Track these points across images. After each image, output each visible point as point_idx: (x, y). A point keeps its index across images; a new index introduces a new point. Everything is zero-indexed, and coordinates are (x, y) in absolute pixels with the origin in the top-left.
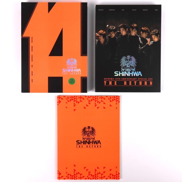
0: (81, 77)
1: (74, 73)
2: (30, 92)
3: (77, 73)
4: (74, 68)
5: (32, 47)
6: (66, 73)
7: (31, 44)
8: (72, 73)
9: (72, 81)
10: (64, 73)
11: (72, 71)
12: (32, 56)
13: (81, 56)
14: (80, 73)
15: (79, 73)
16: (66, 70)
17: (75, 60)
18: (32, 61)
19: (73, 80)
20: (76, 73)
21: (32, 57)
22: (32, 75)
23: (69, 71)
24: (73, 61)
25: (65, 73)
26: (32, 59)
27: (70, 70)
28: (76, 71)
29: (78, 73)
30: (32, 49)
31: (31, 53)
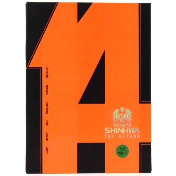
0: (140, 143)
1: (126, 136)
2: (42, 173)
3: (131, 136)
4: (127, 127)
5: (47, 86)
6: (111, 136)
7: (45, 82)
8: (122, 136)
9: (122, 151)
10: (107, 136)
11: (122, 132)
12: (47, 103)
13: (140, 103)
14: (137, 136)
15: (135, 136)
16: (112, 130)
17: (128, 112)
18: (47, 113)
19: (124, 149)
20: (129, 136)
21: (47, 106)
22: (47, 140)
23: (116, 131)
24: (125, 112)
25: (109, 136)
26: (47, 109)
27: (119, 129)
28: (130, 132)
29: (133, 136)
30: (47, 91)
31: (45, 98)
